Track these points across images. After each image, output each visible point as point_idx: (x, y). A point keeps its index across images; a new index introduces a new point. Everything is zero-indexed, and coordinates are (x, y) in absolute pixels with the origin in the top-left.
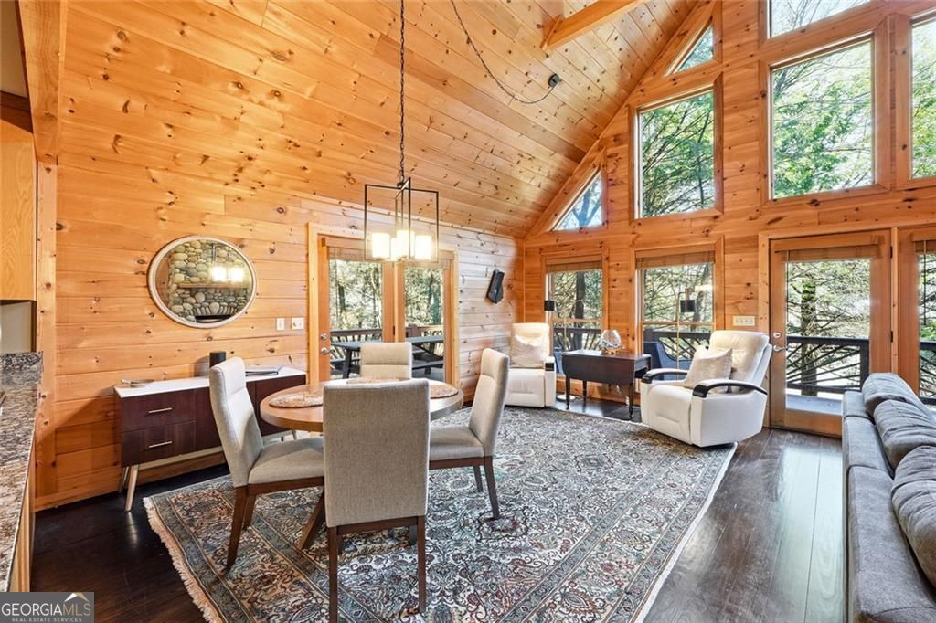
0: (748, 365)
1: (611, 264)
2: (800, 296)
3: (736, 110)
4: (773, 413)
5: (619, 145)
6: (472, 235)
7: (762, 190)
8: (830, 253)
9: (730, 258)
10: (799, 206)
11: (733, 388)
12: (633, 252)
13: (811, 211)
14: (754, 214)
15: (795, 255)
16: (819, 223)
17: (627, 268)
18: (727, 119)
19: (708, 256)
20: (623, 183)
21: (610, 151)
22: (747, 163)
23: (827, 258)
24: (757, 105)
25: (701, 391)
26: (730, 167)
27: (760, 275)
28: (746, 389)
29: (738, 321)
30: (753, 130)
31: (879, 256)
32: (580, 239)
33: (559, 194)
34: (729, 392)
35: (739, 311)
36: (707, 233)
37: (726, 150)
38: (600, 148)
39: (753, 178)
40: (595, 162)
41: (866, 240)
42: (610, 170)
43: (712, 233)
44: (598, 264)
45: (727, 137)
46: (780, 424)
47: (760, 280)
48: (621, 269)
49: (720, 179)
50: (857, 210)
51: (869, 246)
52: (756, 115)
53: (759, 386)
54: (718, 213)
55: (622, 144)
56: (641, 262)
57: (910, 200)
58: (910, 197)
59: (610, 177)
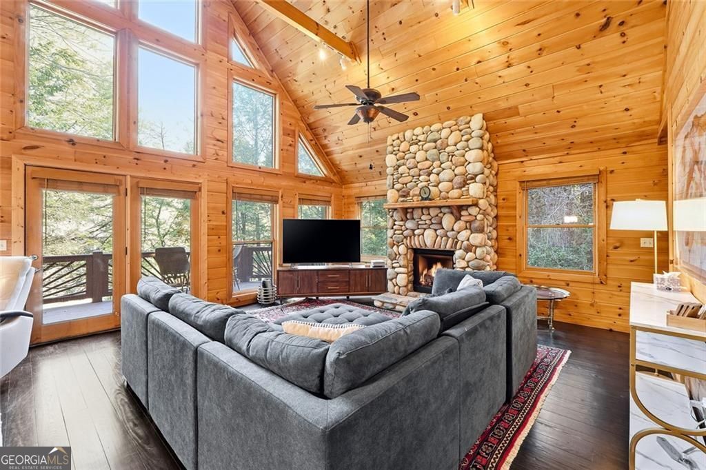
0: (10, 292)
7: (16, 113)
13: (69, 148)
14: (5, 136)
15: (53, 184)
16: (75, 160)
27: (15, 200)
28: (9, 317)
30: (6, 48)
31: (118, 194)
41: (111, 181)
46: (37, 341)
47: (14, 204)
50: (104, 157)
57: (137, 159)
58: (137, 157)
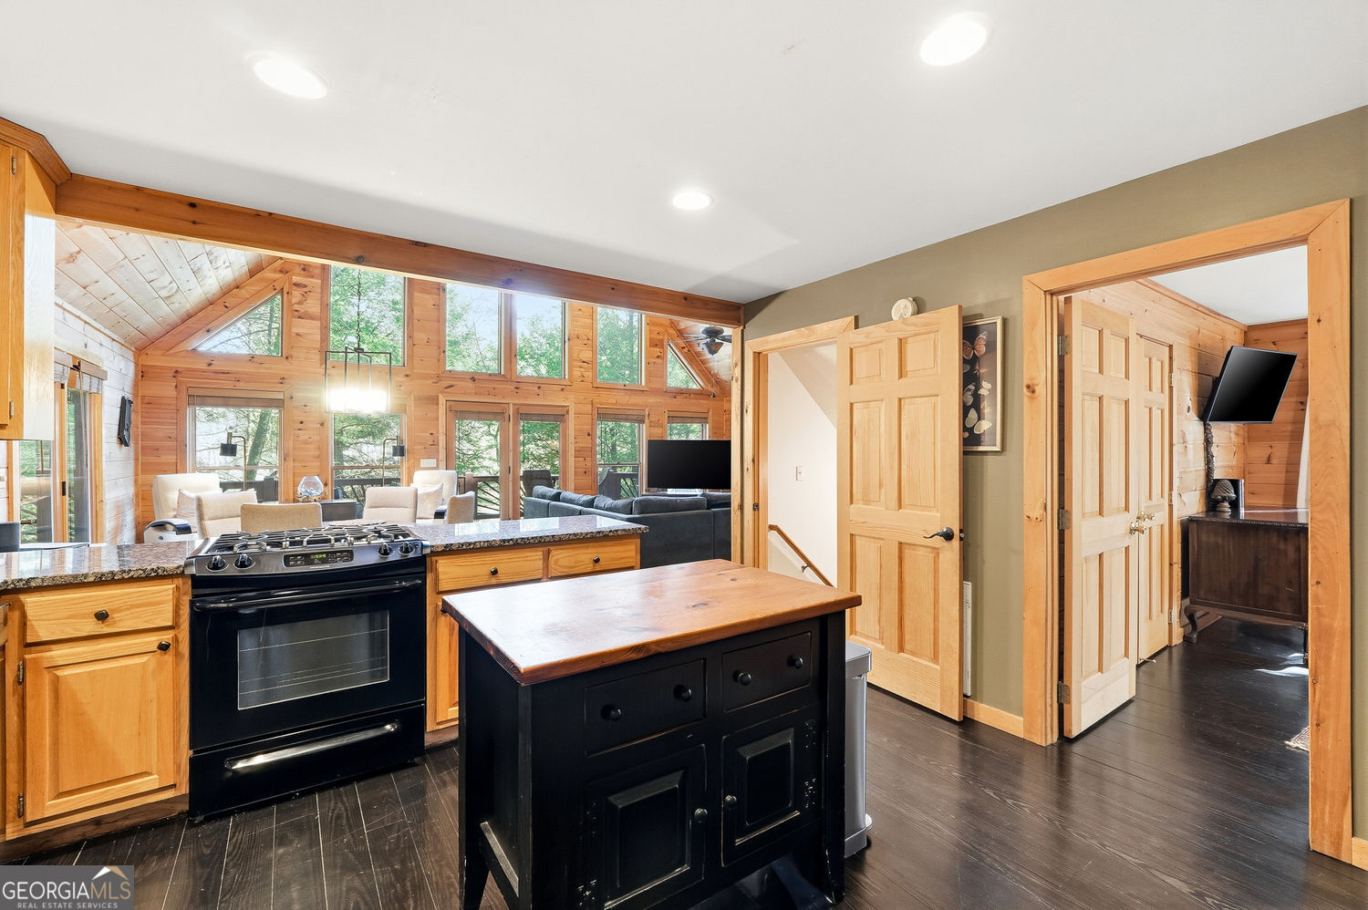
1: (296, 404)
3: (423, 291)
5: (308, 277)
10: (463, 379)
13: (470, 384)
14: (435, 380)
15: (461, 414)
16: (476, 394)
20: (313, 318)
21: (296, 279)
22: (431, 337)
24: (439, 294)
26: (419, 336)
29: (426, 463)
30: (435, 313)
31: (504, 419)
32: (249, 369)
35: (427, 454)
38: (283, 270)
39: (435, 351)
40: (276, 284)
41: (497, 409)
42: (295, 299)
43: (403, 388)
44: (278, 402)
45: (416, 311)
47: (440, 429)
48: (311, 411)
49: (411, 344)
51: (498, 413)
52: (438, 302)
54: (409, 373)
55: (312, 276)
58: (518, 386)
59: (296, 307)
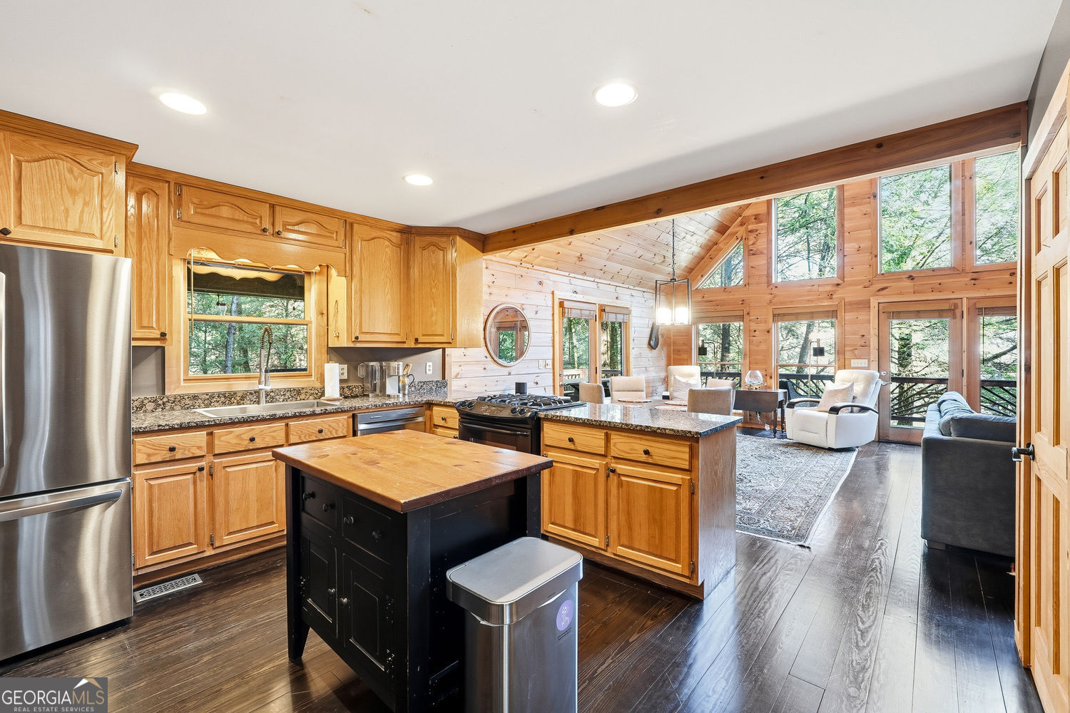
0: (865, 393)
1: (752, 318)
2: (897, 342)
3: (853, 205)
4: (881, 431)
5: (757, 223)
6: (640, 294)
7: (873, 266)
8: (922, 315)
9: (849, 316)
10: (899, 280)
11: (855, 409)
12: (770, 308)
13: (909, 283)
14: (867, 284)
15: (897, 315)
16: (914, 293)
17: (766, 322)
18: (847, 210)
19: (832, 314)
20: (762, 253)
21: (750, 227)
22: (862, 246)
23: (920, 318)
24: (870, 203)
25: (835, 410)
26: (850, 247)
27: (871, 330)
28: (864, 409)
29: (854, 363)
30: (866, 221)
31: (954, 317)
32: (723, 297)
33: (705, 259)
34: (852, 412)
35: (855, 355)
36: (831, 296)
37: (846, 234)
38: (742, 224)
39: (866, 257)
40: (737, 235)
41: (946, 306)
42: (751, 243)
43: (834, 296)
44: (741, 318)
45: (847, 225)
46: (888, 438)
47: (872, 331)
48: (761, 322)
49: (842, 256)
50: (940, 284)
51: (948, 311)
52: (869, 210)
53: (873, 408)
54: (840, 282)
55: (761, 222)
56: (777, 317)
57: (975, 279)
58: (974, 277)
59: (751, 247)
